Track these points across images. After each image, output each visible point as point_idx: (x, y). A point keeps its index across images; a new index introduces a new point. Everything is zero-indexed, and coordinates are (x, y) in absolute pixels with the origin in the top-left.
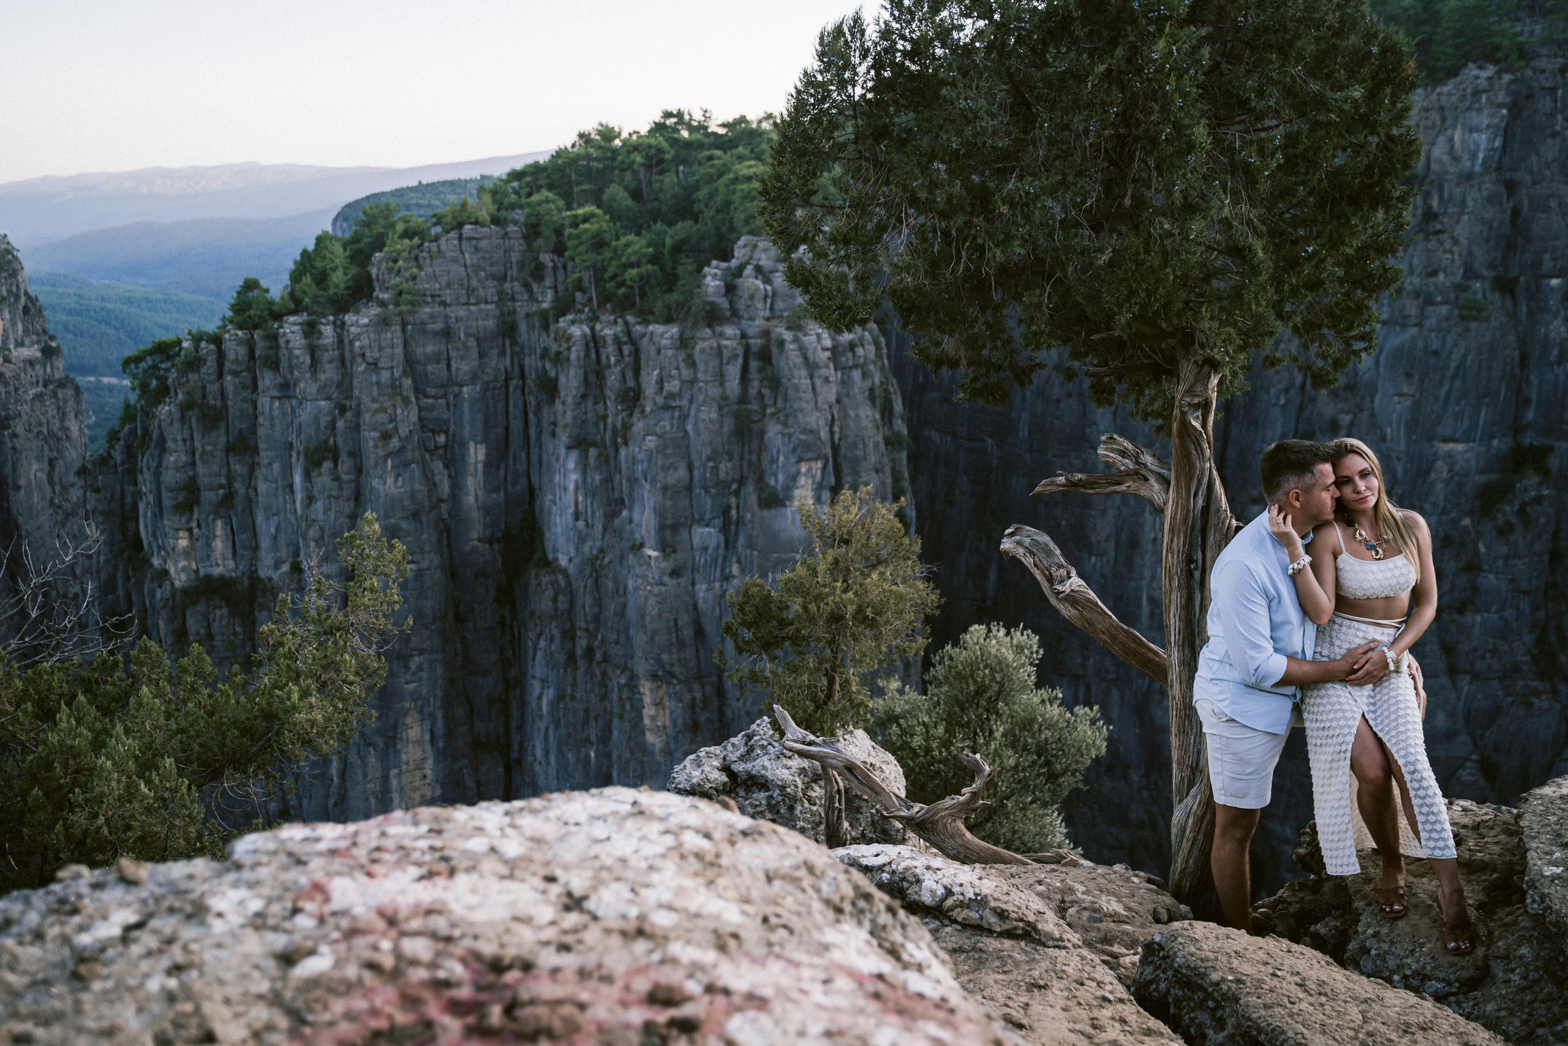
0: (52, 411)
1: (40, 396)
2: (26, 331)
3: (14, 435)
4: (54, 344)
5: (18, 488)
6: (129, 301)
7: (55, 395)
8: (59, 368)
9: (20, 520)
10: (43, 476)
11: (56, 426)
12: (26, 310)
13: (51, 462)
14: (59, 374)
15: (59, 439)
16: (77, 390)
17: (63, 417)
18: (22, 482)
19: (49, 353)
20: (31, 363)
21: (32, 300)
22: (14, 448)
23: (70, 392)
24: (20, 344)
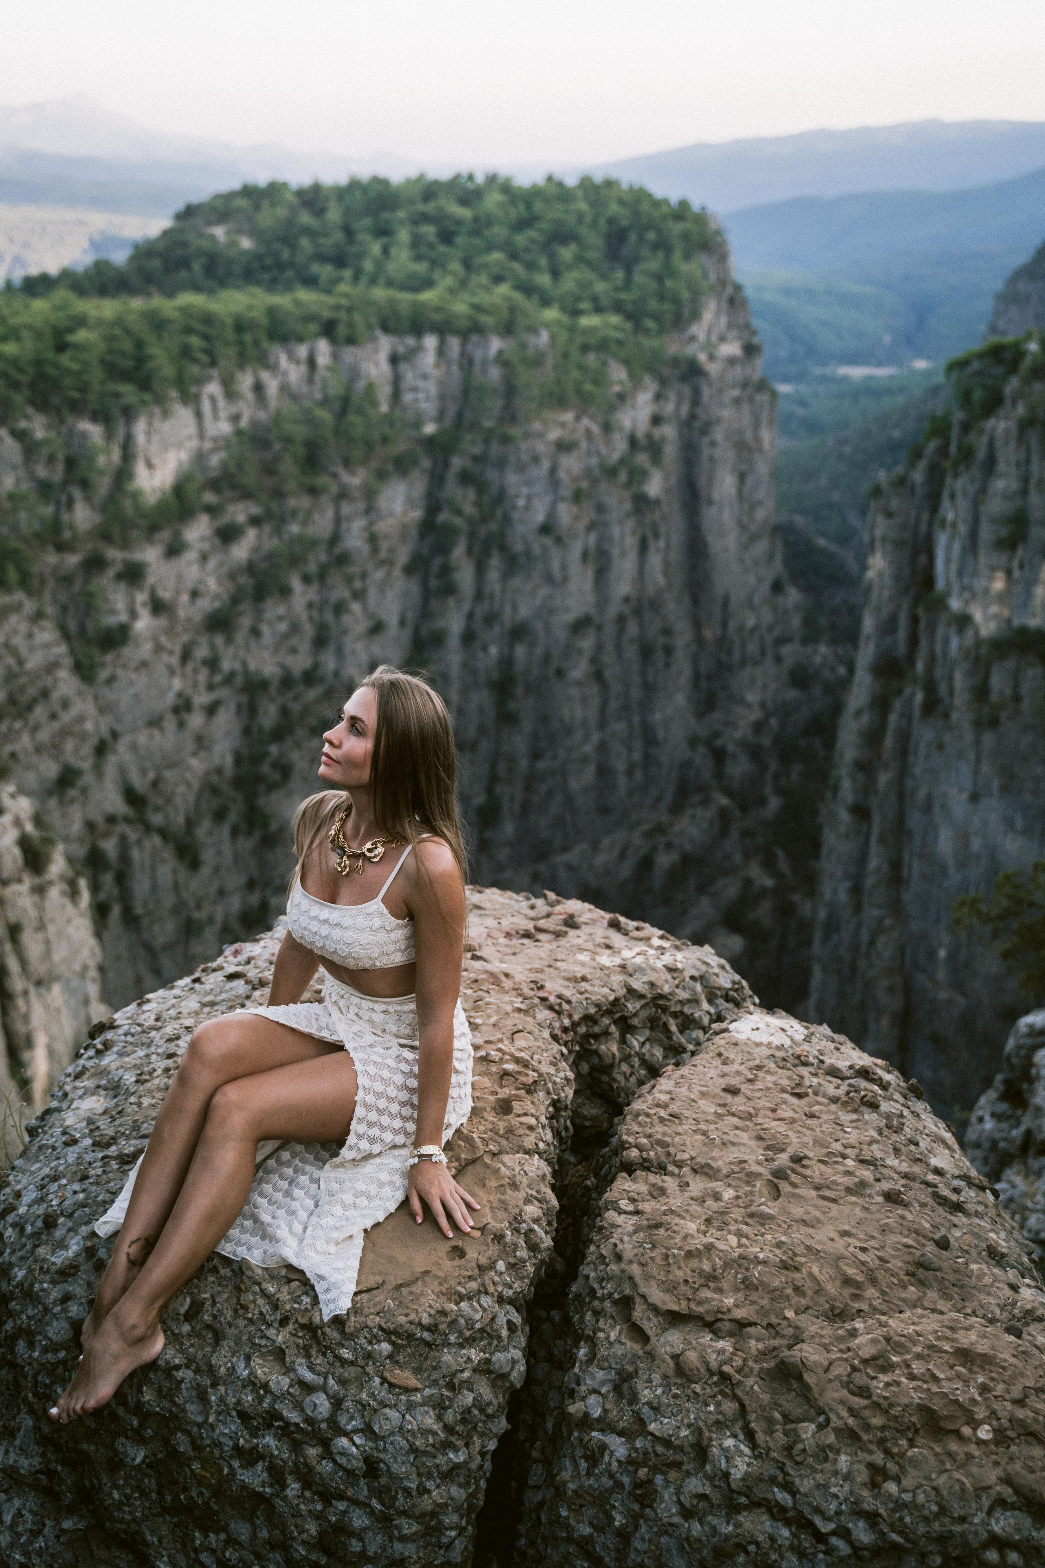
0: (747, 419)
1: (737, 401)
2: (730, 326)
3: (713, 444)
4: (756, 340)
5: (710, 503)
6: (788, 292)
7: (751, 400)
8: (758, 368)
9: (710, 539)
10: (733, 491)
11: (749, 435)
12: (732, 301)
13: (742, 477)
14: (757, 376)
15: (750, 450)
16: (774, 394)
17: (756, 425)
18: (716, 496)
19: (751, 350)
20: (731, 361)
21: (738, 288)
22: (712, 460)
23: (763, 398)
24: (722, 339)
